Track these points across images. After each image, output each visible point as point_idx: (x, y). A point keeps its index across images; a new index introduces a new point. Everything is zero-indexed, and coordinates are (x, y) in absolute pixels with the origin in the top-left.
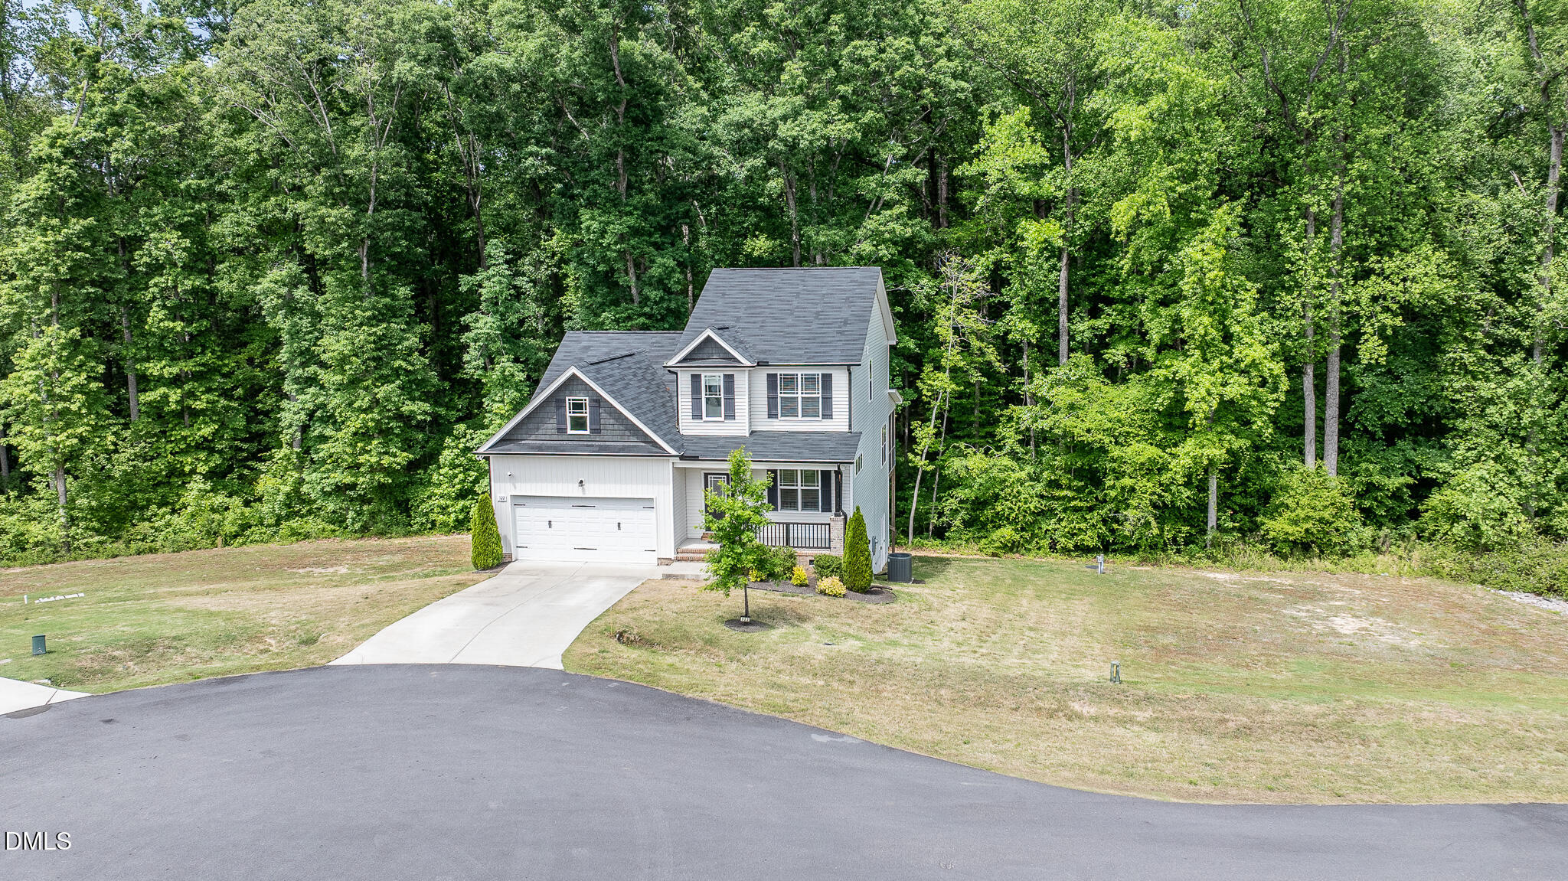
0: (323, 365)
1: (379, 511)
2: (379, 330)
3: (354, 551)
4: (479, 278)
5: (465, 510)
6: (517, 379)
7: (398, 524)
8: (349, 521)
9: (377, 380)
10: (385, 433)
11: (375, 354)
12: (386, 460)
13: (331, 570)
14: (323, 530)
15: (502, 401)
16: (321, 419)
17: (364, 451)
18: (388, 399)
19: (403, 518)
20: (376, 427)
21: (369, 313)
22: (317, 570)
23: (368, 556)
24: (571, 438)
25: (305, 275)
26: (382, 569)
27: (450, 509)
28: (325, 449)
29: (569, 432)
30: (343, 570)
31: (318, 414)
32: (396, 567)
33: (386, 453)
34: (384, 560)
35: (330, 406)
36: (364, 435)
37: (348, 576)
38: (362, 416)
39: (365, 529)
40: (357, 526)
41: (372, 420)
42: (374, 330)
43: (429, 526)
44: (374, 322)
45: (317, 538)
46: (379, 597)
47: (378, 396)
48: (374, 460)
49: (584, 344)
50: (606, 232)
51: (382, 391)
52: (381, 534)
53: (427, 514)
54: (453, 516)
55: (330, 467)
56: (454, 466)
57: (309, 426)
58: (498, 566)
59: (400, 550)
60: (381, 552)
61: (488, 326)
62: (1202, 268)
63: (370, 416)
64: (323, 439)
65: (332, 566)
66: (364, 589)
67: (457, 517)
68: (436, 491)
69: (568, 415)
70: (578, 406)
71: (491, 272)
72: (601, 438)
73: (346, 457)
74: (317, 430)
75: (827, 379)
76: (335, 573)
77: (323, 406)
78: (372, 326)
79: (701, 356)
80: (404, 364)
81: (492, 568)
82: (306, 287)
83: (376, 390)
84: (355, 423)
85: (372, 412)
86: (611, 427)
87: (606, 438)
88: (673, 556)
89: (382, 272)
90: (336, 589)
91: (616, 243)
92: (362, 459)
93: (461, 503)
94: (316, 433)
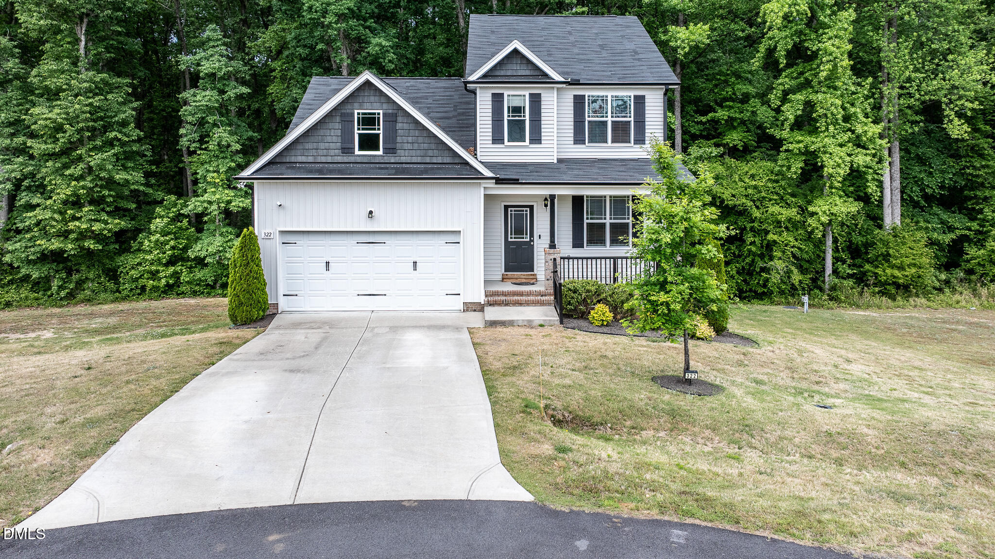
0: (33, 135)
1: (87, 278)
2: (96, 101)
3: (60, 316)
4: (197, 57)
5: (176, 275)
6: (234, 148)
7: (106, 291)
8: (54, 288)
9: (90, 150)
10: (97, 202)
11: (91, 124)
12: (97, 227)
13: (33, 335)
14: (27, 298)
15: (217, 172)
16: (28, 188)
17: (74, 218)
18: (102, 168)
19: (111, 285)
20: (88, 194)
21: (86, 85)
22: (13, 336)
23: (78, 320)
24: (359, 160)
25: (17, 50)
26: (97, 332)
27: (162, 275)
28: (31, 217)
29: (357, 152)
30: (48, 334)
31: (26, 183)
32: (115, 329)
33: (96, 220)
34: (97, 322)
35: (39, 176)
36: (76, 203)
37: (56, 341)
38: (73, 183)
39: (71, 296)
40: (63, 294)
41: (83, 188)
42: (90, 101)
43: (138, 291)
44: (91, 95)
45: (19, 307)
46: (108, 366)
47: (92, 164)
48: (84, 226)
49: (333, 87)
50: (326, 12)
51: (96, 159)
52: (88, 301)
53: (137, 280)
54: (163, 281)
55: (36, 234)
56: (164, 234)
57: (16, 196)
58: (262, 319)
59: (112, 314)
60: (92, 316)
61: (206, 99)
62: (835, 58)
63: (82, 183)
64: (31, 207)
65: (33, 331)
66: (81, 355)
67: (168, 282)
68: (148, 257)
69: (356, 131)
70: (369, 121)
71: (210, 52)
72: (397, 160)
73: (54, 223)
74: (24, 198)
75: (640, 101)
76: (38, 338)
77: (32, 175)
78: (89, 98)
79: (502, 73)
80: (119, 136)
81: (256, 321)
82: (17, 60)
83: (90, 159)
84: (64, 192)
85: (85, 180)
86: (409, 146)
87: (403, 159)
88: (482, 299)
89: (100, 50)
90: (39, 357)
91: (336, 23)
92: (72, 225)
93: (171, 269)
94: (22, 202)
